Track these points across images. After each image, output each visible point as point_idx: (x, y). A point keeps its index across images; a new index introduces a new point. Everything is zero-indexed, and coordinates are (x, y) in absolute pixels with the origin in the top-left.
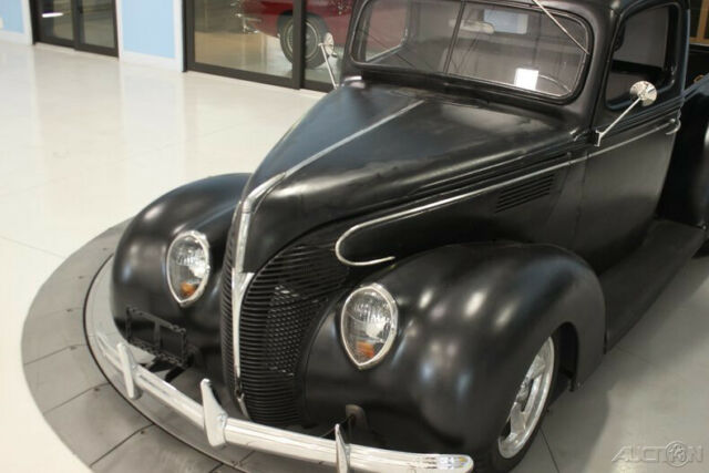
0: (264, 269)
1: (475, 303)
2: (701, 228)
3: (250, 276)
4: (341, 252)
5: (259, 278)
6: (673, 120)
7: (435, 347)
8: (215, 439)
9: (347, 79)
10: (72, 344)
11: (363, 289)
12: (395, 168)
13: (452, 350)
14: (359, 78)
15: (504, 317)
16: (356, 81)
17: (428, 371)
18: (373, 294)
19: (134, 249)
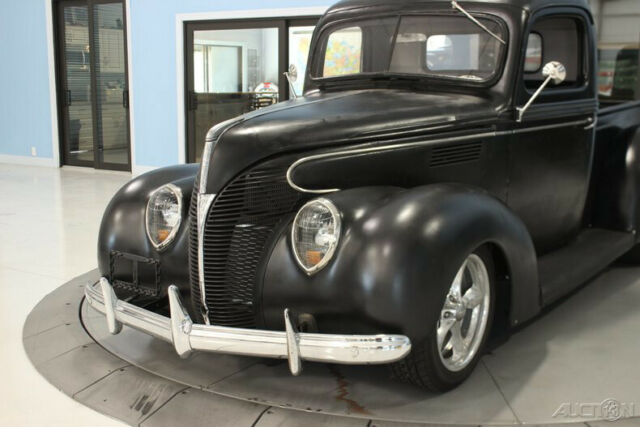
0: (224, 191)
1: (406, 213)
2: (631, 232)
3: (212, 196)
4: (292, 179)
5: (220, 199)
6: (590, 119)
7: (372, 253)
8: (181, 349)
9: (308, 93)
10: (67, 322)
11: (309, 204)
12: (339, 117)
13: (387, 250)
14: (318, 90)
15: (433, 227)
16: (315, 92)
17: (368, 280)
18: (320, 207)
19: (118, 216)
